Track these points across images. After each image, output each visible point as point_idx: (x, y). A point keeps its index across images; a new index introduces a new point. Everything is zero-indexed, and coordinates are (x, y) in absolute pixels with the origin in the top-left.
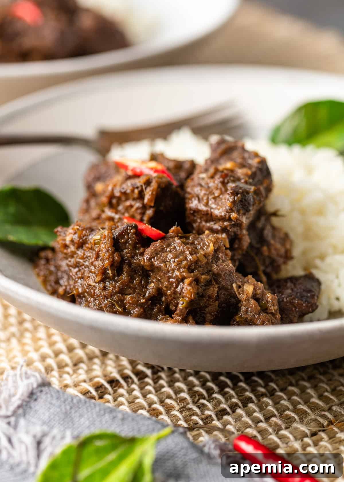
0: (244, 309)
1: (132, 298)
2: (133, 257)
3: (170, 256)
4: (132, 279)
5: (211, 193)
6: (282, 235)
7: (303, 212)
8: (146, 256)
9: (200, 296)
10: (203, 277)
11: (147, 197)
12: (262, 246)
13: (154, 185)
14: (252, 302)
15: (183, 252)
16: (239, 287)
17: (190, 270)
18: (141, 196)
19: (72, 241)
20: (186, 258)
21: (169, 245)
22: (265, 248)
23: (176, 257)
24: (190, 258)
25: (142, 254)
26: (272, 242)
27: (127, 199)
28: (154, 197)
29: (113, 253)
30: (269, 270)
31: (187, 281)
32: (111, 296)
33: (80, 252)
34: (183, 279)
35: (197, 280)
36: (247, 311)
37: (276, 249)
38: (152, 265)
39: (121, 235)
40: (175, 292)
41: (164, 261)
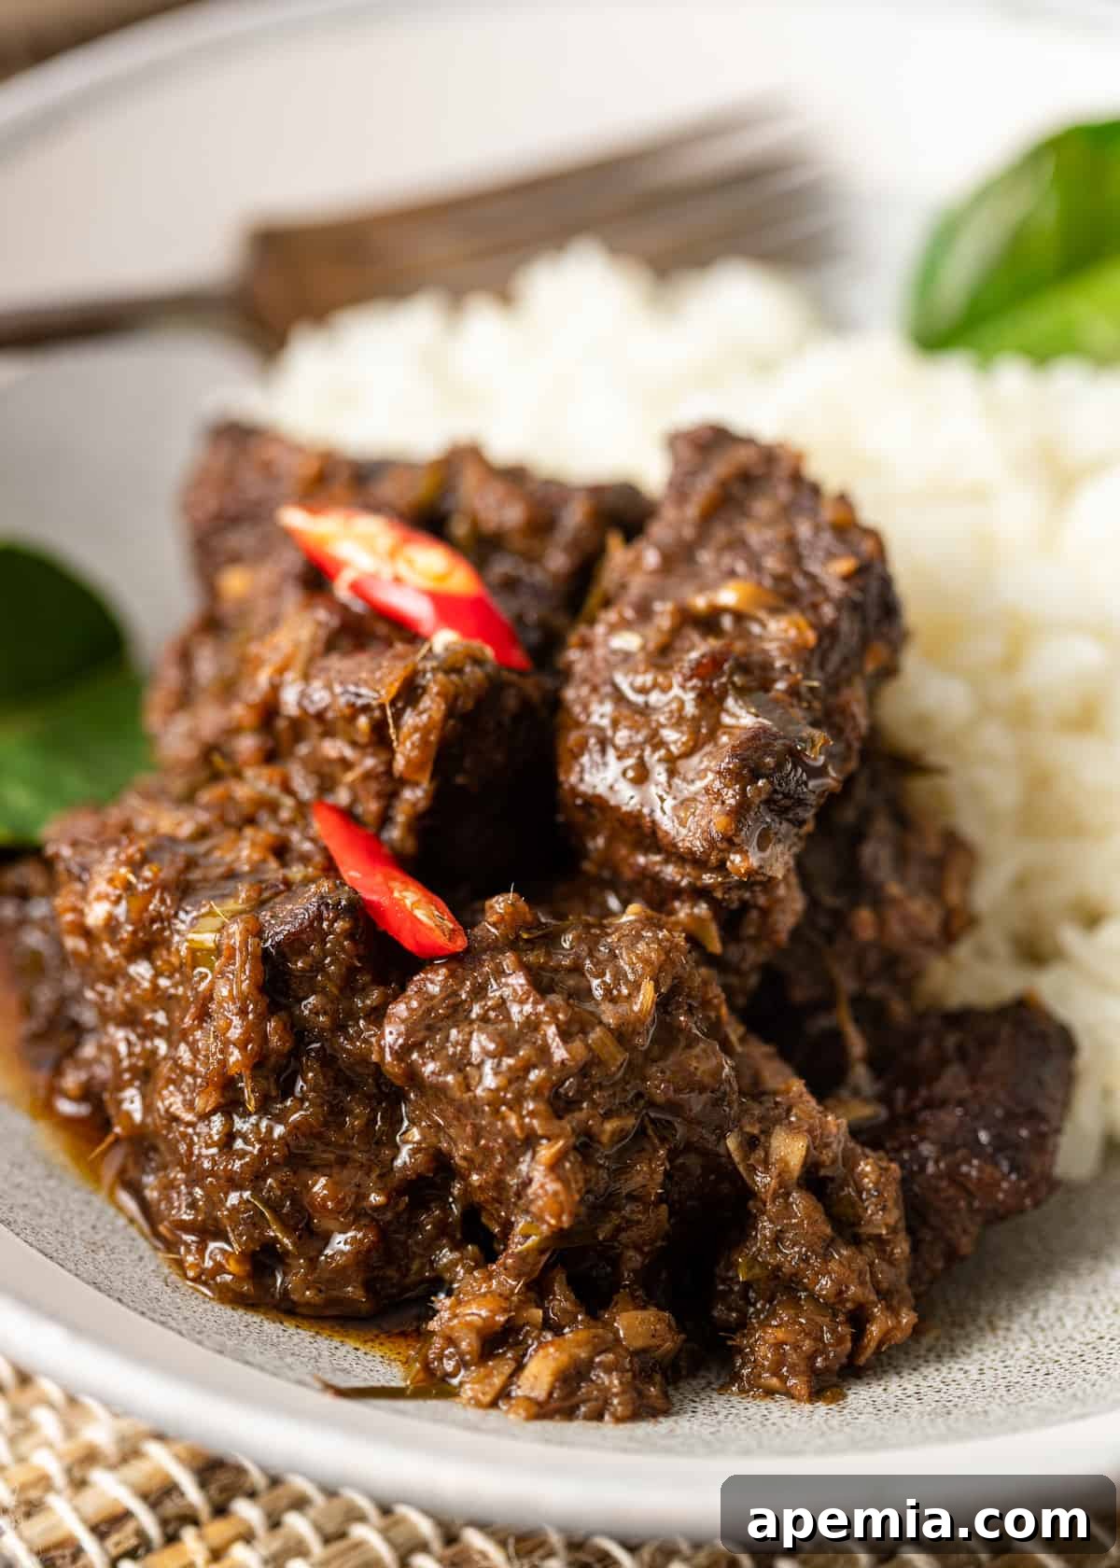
0: (766, 1227)
1: (334, 1185)
2: (339, 1027)
3: (481, 1042)
4: (336, 1113)
5: (656, 742)
6: (933, 846)
7: (1021, 716)
8: (392, 1035)
9: (597, 1205)
10: (609, 1126)
11: (406, 751)
12: (855, 904)
13: (431, 707)
14: (800, 1202)
15: (532, 1025)
16: (751, 1143)
17: (559, 1105)
18: (380, 739)
19: (111, 925)
20: (544, 1051)
21: (479, 992)
22: (865, 916)
23: (507, 1046)
24: (559, 1053)
25: (377, 1016)
26: (894, 889)
27: (329, 732)
28: (432, 752)
29: (263, 1018)
30: (876, 990)
31: (546, 1151)
32: (255, 1177)
33: (141, 970)
34: (530, 1141)
35: (584, 1146)
36: (778, 1239)
37: (905, 920)
38: (413, 1076)
39: (295, 943)
40: (500, 1185)
41: (460, 1064)
